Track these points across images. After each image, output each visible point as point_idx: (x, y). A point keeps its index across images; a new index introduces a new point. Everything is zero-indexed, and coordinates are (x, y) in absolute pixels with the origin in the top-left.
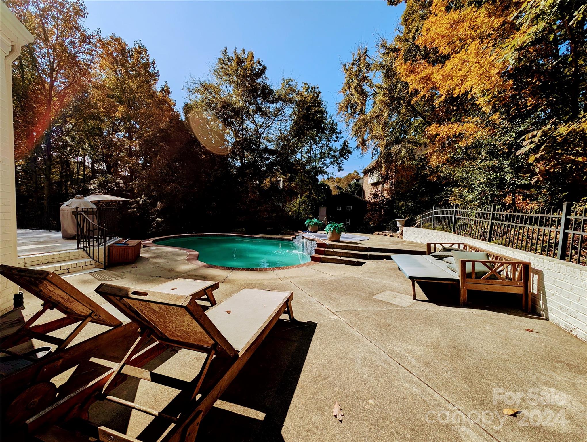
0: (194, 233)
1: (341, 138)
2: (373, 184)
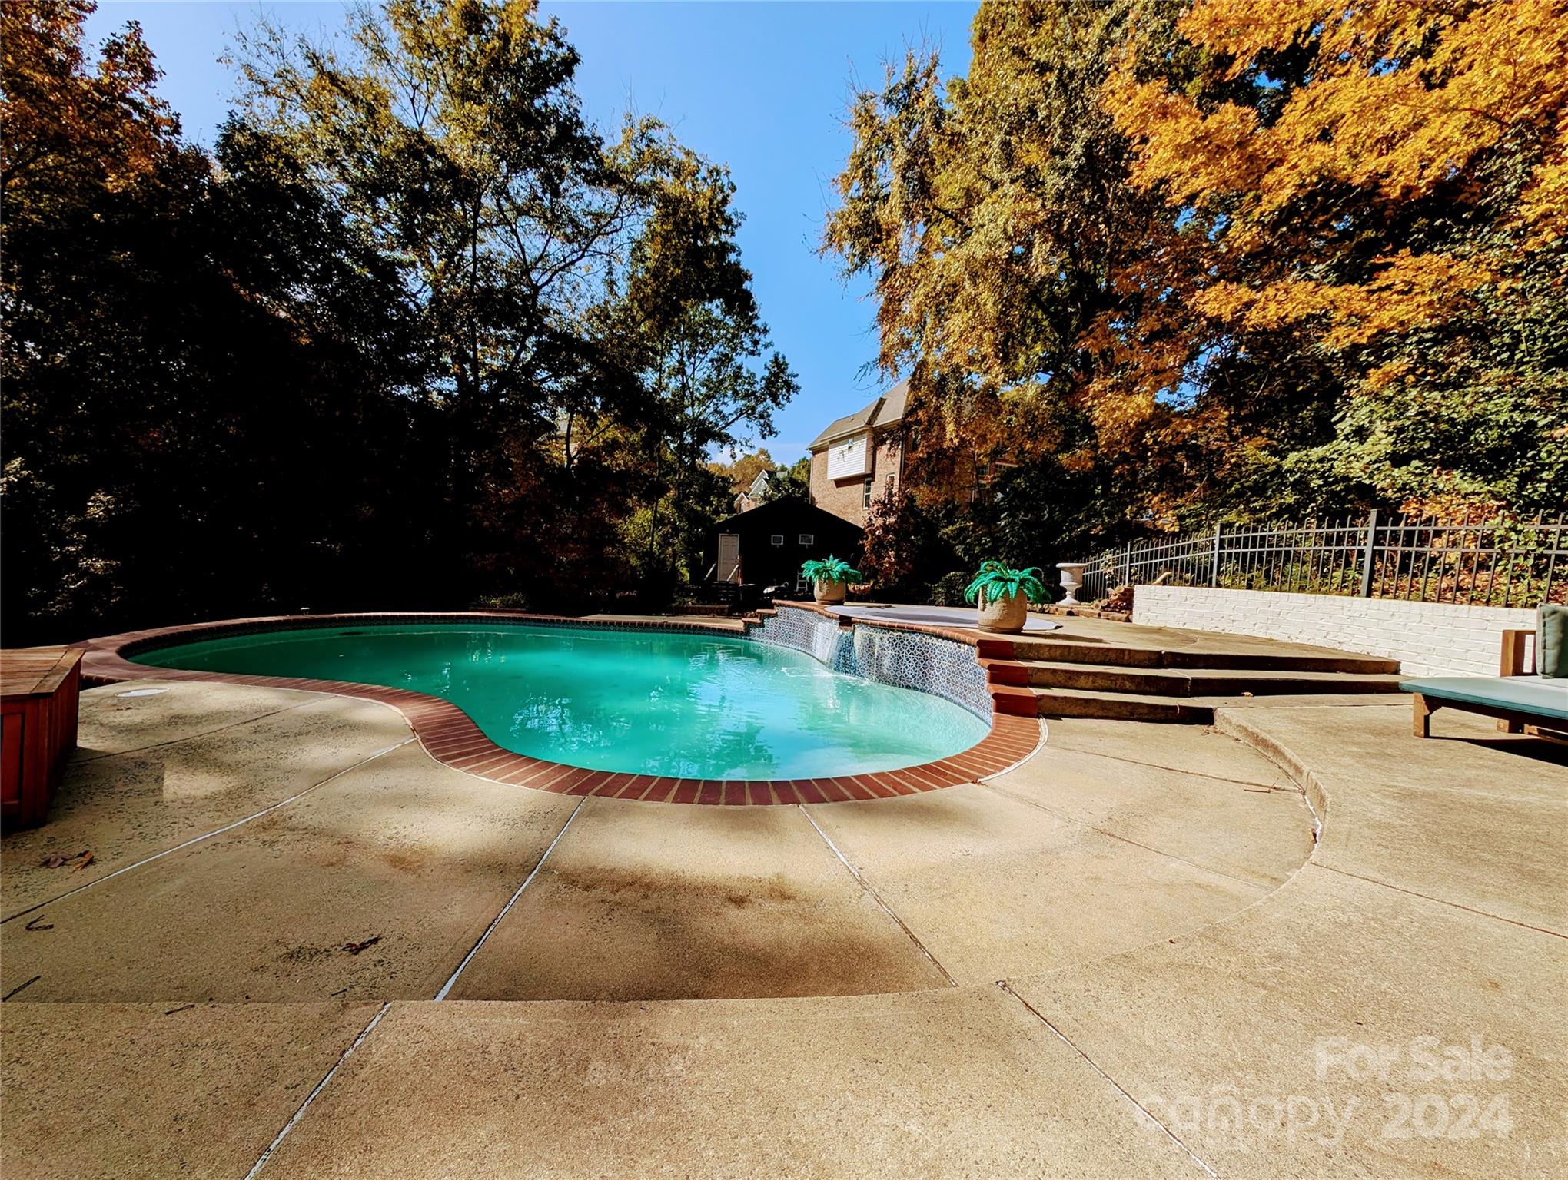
1: (766, 346)
2: (840, 483)
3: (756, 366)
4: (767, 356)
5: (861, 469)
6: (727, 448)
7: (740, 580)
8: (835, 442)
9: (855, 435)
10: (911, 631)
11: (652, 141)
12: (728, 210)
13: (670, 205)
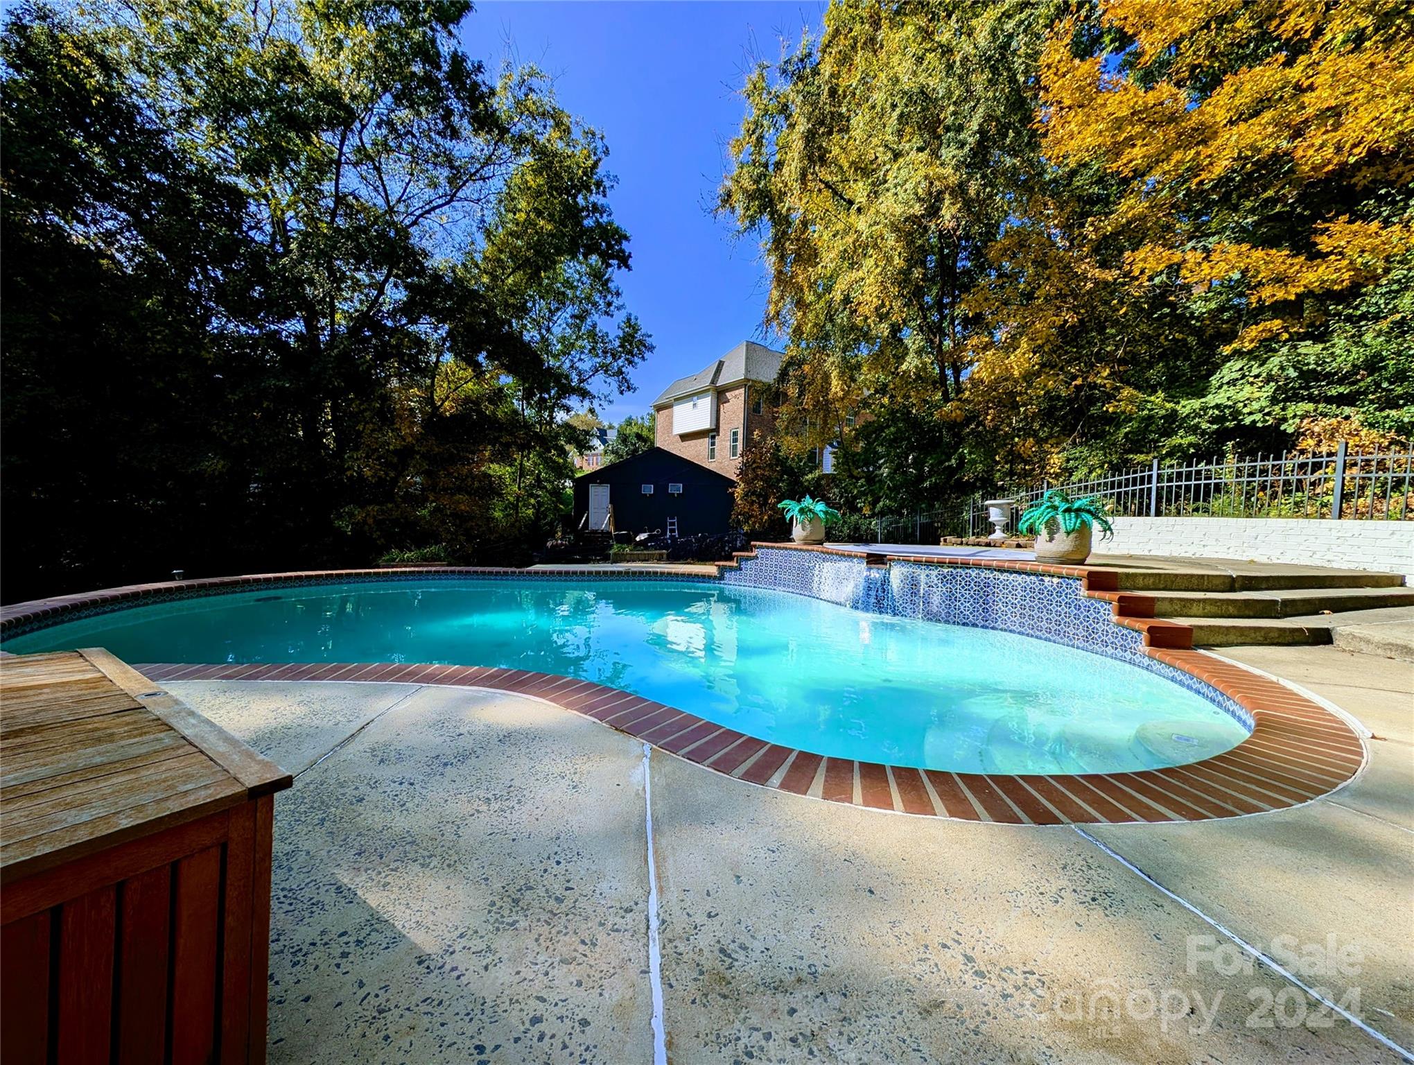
0: (172, 578)
1: (618, 309)
2: (685, 437)
3: (610, 327)
4: (620, 317)
5: (706, 424)
6: (587, 403)
7: (612, 529)
8: (679, 400)
9: (700, 393)
10: (966, 565)
11: (531, 90)
12: (601, 171)
13: (546, 160)
